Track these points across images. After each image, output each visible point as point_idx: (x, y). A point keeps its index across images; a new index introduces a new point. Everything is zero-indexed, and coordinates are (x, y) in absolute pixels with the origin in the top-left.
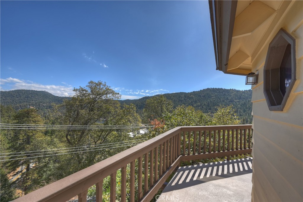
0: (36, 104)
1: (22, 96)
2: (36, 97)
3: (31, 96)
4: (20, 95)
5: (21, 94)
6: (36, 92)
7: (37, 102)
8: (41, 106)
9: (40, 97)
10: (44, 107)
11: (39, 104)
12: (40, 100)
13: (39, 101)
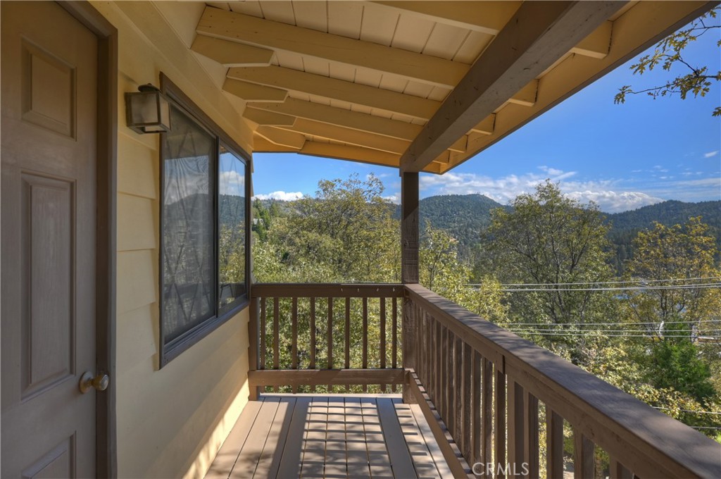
0: (460, 230)
1: (435, 213)
2: (461, 213)
3: (452, 211)
4: (431, 210)
5: (433, 208)
6: (460, 200)
7: (462, 225)
8: (470, 235)
9: (469, 213)
10: (477, 238)
11: (466, 231)
12: (469, 219)
13: (466, 224)
